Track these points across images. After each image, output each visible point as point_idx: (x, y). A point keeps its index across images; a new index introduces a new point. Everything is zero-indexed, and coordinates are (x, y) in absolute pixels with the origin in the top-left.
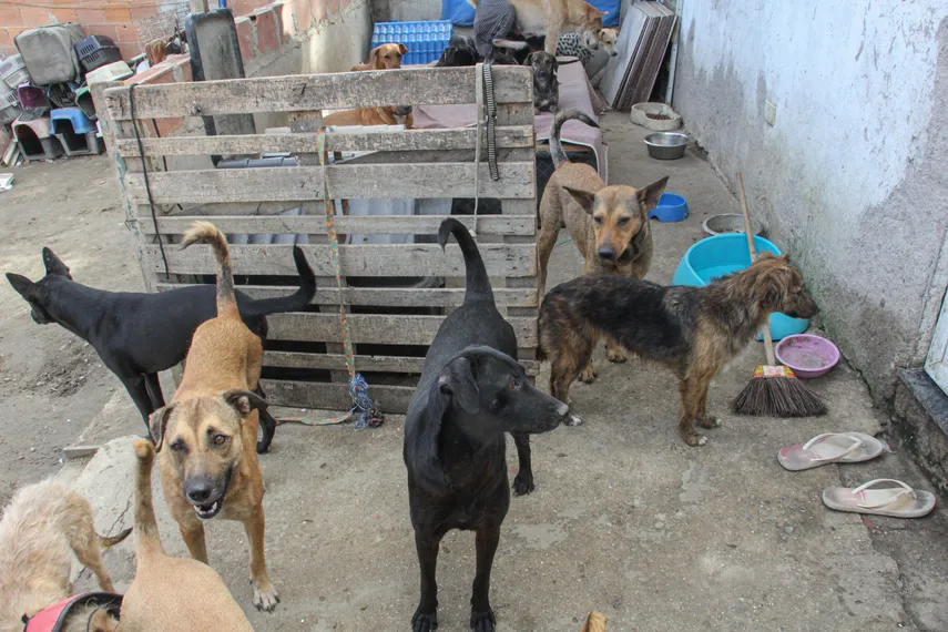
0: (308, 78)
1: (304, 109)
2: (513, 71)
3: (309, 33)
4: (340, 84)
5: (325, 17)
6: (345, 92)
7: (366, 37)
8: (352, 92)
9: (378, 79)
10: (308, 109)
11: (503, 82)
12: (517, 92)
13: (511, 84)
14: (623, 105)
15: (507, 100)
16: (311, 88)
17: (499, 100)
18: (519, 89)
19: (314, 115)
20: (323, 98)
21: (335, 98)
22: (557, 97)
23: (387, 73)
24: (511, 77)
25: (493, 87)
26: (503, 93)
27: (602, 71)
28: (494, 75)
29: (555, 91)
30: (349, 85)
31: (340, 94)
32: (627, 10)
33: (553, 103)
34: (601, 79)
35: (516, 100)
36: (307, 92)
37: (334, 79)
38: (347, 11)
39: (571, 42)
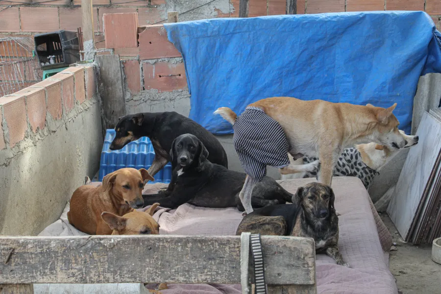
0: (17, 242)
1: (9, 281)
2: (289, 245)
3: (23, 145)
4: (61, 251)
5: (44, 124)
6: (67, 262)
7: (95, 146)
8: (77, 263)
9: (112, 247)
10: (14, 281)
11: (276, 258)
12: (294, 271)
13: (287, 261)
14: (420, 238)
15: (281, 281)
16: (21, 255)
17: (271, 280)
18: (298, 267)
19: (22, 290)
20: (36, 268)
21: (52, 269)
22: (337, 238)
23: (124, 241)
24: (287, 252)
25: (264, 264)
26: (276, 272)
27: (390, 192)
28: (265, 249)
29: (335, 229)
30: (72, 253)
31: (60, 265)
32: (420, 117)
33: (332, 245)
34: (388, 202)
35: (293, 281)
36: (15, 260)
37: (53, 244)
38: (71, 115)
39: (348, 157)
